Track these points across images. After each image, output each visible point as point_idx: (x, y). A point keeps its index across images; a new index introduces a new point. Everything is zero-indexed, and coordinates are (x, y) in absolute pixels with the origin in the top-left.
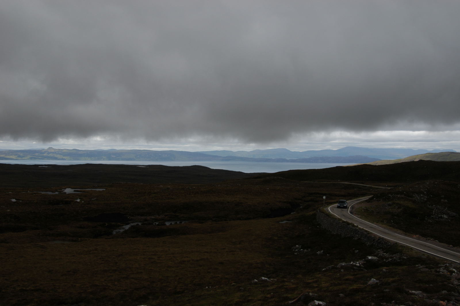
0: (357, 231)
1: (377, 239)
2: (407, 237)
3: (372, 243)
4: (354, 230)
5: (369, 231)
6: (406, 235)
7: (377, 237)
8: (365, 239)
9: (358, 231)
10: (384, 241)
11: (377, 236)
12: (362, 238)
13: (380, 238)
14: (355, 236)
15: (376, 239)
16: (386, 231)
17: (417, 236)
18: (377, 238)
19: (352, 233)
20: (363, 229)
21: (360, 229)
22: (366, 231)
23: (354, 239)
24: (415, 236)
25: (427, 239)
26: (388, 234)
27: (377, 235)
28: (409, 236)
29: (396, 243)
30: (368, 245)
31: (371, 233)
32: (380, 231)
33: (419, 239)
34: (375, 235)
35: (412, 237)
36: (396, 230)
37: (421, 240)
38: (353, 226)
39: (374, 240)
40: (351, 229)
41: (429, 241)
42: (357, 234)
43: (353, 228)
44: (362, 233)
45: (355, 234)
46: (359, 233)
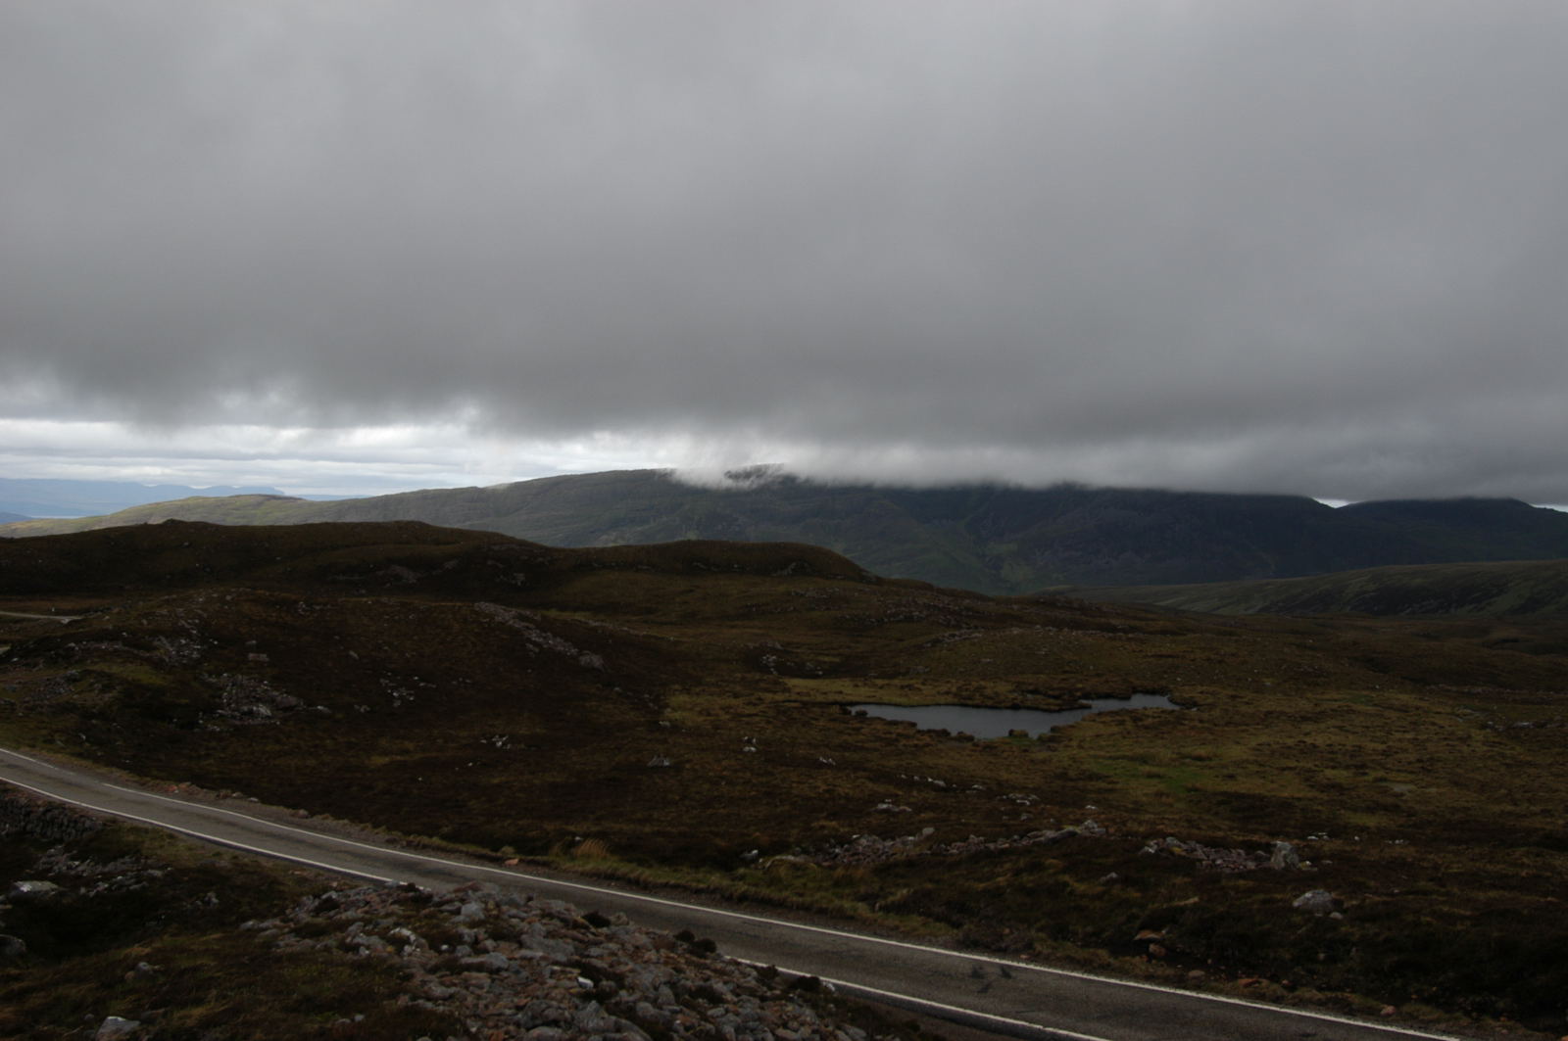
1: (41, 809)
2: (148, 791)
3: (23, 824)
5: (6, 783)
7: (40, 803)
10: (66, 815)
11: (39, 798)
13: (51, 806)
15: (35, 809)
16: (71, 775)
17: (184, 786)
18: (39, 806)
24: (176, 788)
25: (218, 796)
26: (79, 786)
28: (152, 789)
29: (114, 820)
30: (3, 833)
31: (16, 789)
32: (49, 778)
33: (189, 797)
34: (33, 798)
35: (166, 793)
36: (104, 770)
37: (200, 801)
39: (28, 814)
41: (229, 801)
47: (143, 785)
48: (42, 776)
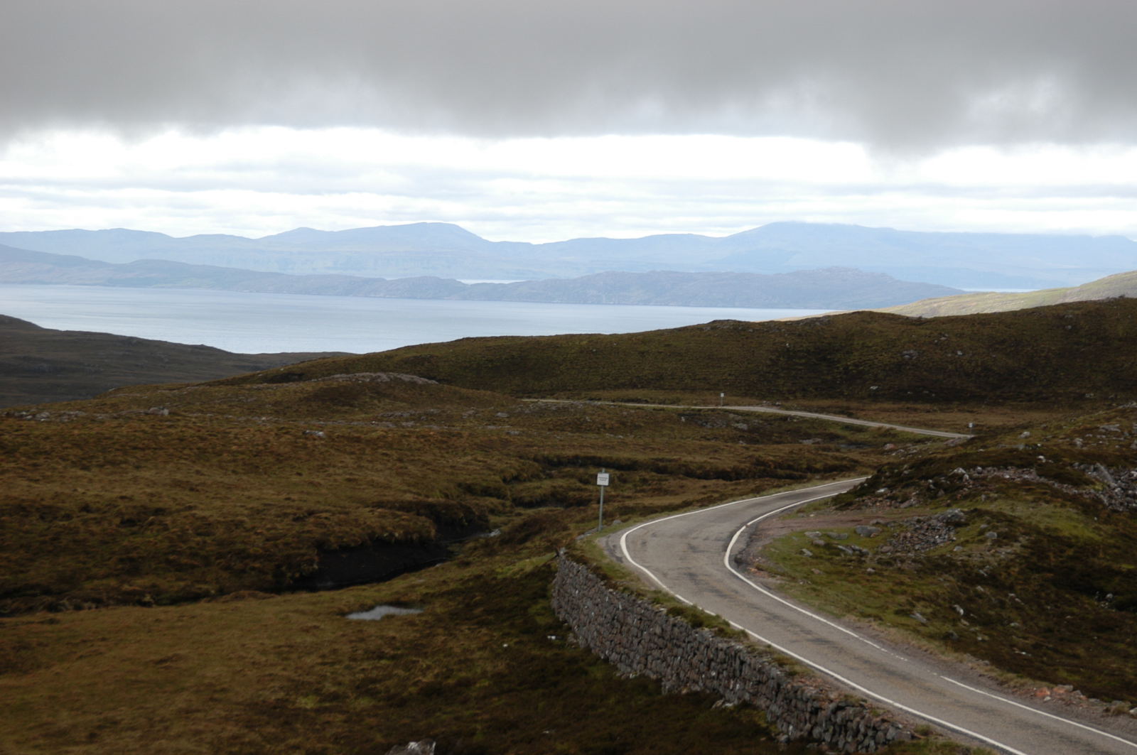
0: (738, 662)
1: (832, 706)
2: (1006, 694)
3: (808, 726)
4: (721, 655)
5: (798, 662)
6: (1001, 685)
7: (832, 696)
8: (774, 708)
9: (742, 663)
10: (863, 718)
11: (837, 689)
12: (762, 702)
13: (848, 702)
14: (727, 687)
15: (826, 705)
16: (901, 662)
17: (1061, 690)
18: (831, 701)
19: (714, 674)
20: (769, 650)
21: (754, 650)
22: (782, 661)
23: (719, 703)
24: (1048, 693)
25: (1107, 710)
26: (905, 678)
27: (836, 685)
28: (1015, 692)
29: (927, 731)
30: (783, 738)
31: (809, 673)
32: (866, 662)
33: (1064, 708)
34: (826, 685)
35: (1031, 698)
36: (951, 657)
37: (1077, 717)
38: (723, 631)
39: (815, 711)
40: (708, 647)
41: (1122, 720)
42: (734, 677)
43: (720, 645)
44: (760, 671)
45: (728, 678)
46: (746, 670)
48: (858, 658)
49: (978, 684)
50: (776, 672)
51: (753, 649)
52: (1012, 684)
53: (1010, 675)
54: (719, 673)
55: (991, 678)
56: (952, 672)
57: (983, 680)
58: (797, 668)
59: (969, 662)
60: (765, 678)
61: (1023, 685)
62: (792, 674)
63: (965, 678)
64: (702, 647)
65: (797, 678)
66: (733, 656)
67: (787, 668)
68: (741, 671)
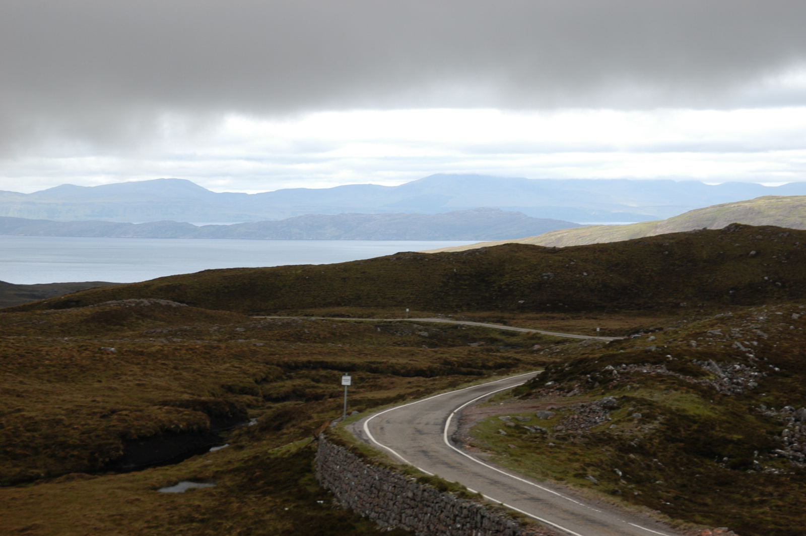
0: (479, 516)
4: (466, 511)
5: (526, 516)
9: (483, 517)
16: (597, 513)
17: (719, 531)
19: (459, 526)
20: (502, 508)
21: (491, 508)
22: (515, 516)
24: (710, 533)
26: (603, 525)
27: (559, 533)
28: (685, 533)
31: (535, 524)
32: (572, 514)
34: (551, 533)
36: (633, 508)
38: (464, 494)
40: (453, 506)
42: (476, 528)
43: (464, 505)
44: (498, 523)
45: (471, 529)
46: (486, 522)
47: (674, 527)
48: (566, 511)
49: (656, 528)
50: (511, 523)
51: (489, 506)
52: (682, 527)
53: (680, 521)
54: (463, 525)
55: (665, 523)
56: (636, 520)
57: (659, 525)
58: (527, 520)
59: (647, 512)
60: (502, 528)
61: (690, 528)
62: (524, 525)
63: (646, 523)
64: (449, 506)
65: (528, 527)
66: (475, 512)
67: (519, 520)
68: (482, 523)
